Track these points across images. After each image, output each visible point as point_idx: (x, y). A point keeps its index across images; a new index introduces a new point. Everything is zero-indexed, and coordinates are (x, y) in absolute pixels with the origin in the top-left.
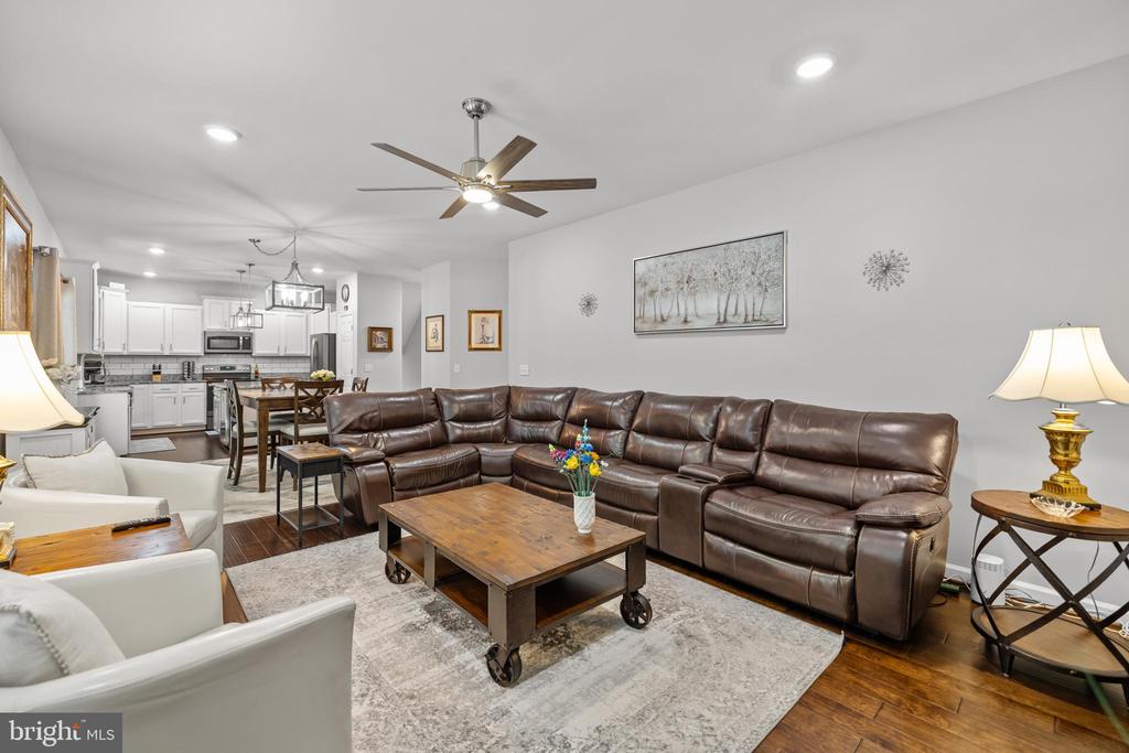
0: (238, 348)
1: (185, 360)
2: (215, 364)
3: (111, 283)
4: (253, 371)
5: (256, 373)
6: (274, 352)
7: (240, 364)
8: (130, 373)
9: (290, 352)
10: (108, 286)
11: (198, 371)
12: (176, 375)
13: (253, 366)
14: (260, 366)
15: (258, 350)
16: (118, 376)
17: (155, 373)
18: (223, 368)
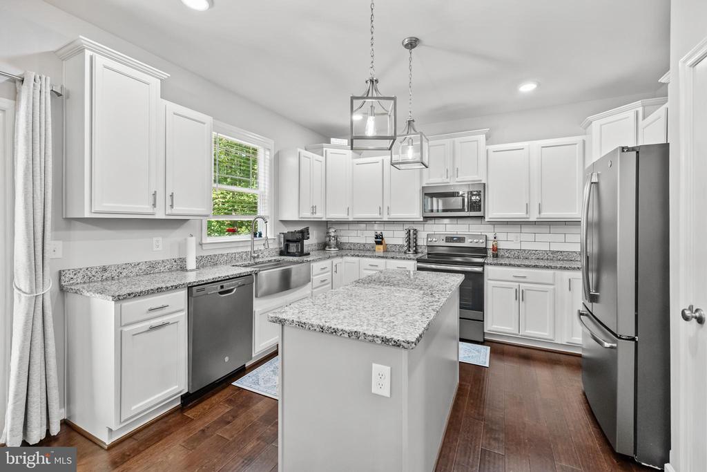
0: (463, 210)
1: (407, 227)
2: (438, 233)
3: (333, 140)
4: (490, 246)
5: (495, 249)
6: (519, 214)
7: (470, 232)
8: (363, 241)
9: (548, 214)
10: (329, 142)
11: (422, 242)
12: (402, 246)
13: (491, 236)
14: (501, 236)
15: (493, 210)
16: (354, 244)
17: (378, 243)
18: (449, 239)
